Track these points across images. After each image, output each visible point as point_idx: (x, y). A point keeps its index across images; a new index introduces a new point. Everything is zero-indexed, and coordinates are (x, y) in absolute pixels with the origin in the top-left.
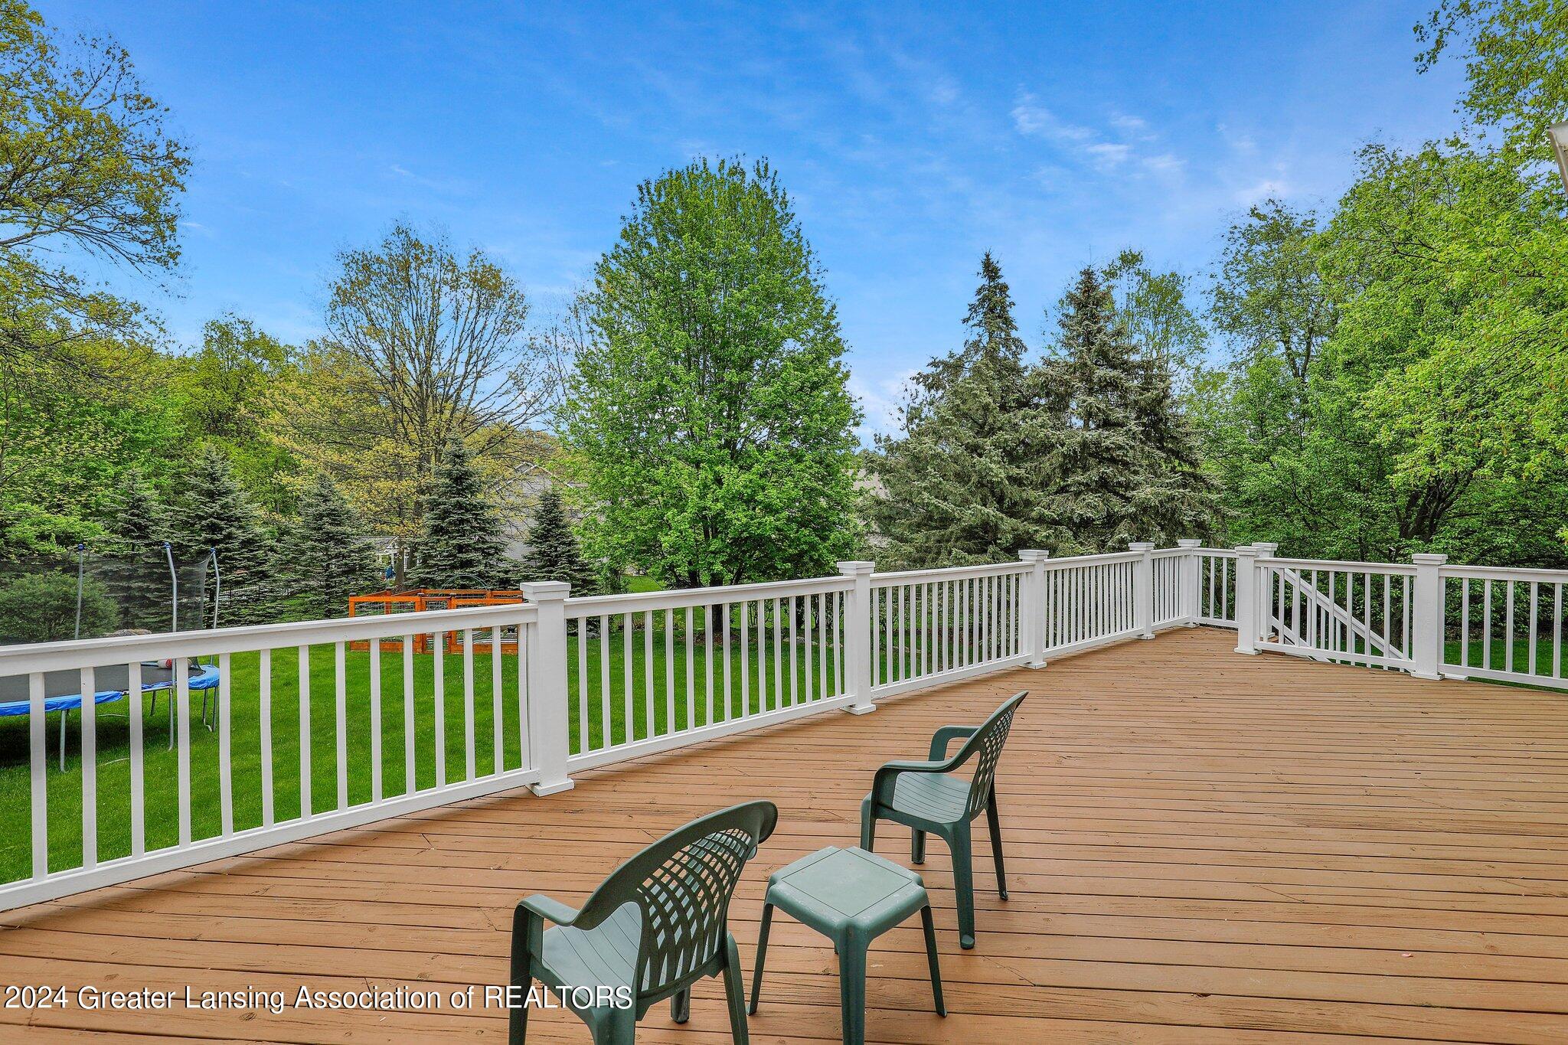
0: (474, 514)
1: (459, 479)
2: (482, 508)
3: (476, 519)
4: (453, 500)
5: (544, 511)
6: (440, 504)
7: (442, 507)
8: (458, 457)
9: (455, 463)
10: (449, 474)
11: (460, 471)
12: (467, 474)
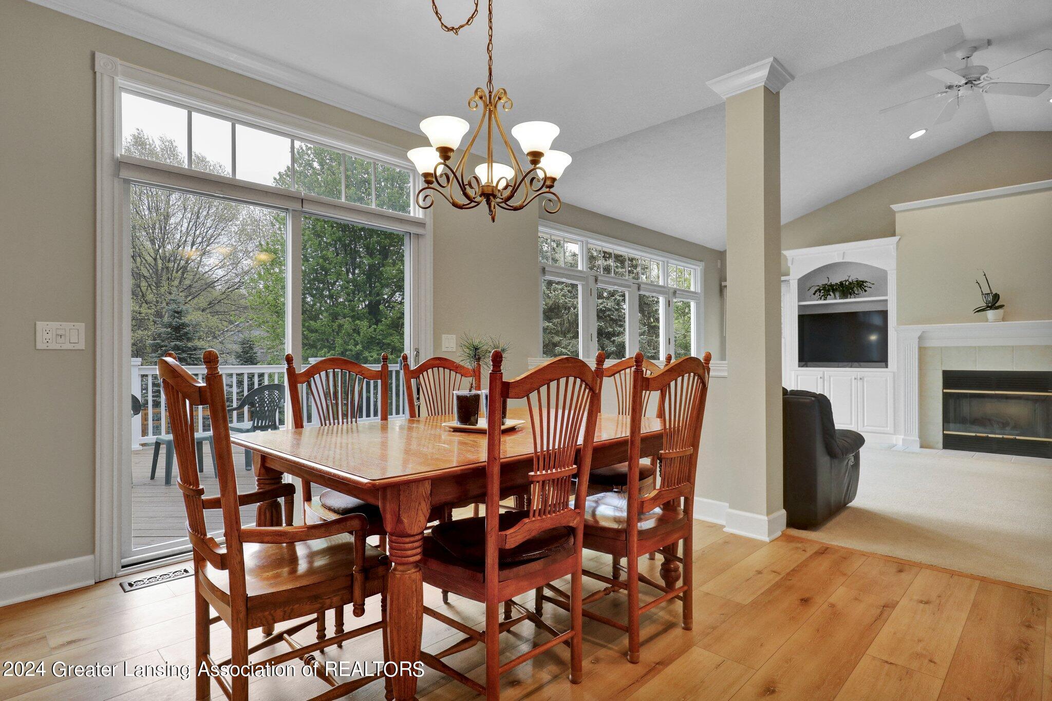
0: (188, 354)
1: (177, 328)
2: (195, 350)
3: (190, 358)
4: (173, 344)
5: (242, 352)
6: (162, 346)
7: (163, 348)
8: (177, 312)
9: (175, 317)
10: (170, 325)
11: (178, 323)
12: (184, 325)
